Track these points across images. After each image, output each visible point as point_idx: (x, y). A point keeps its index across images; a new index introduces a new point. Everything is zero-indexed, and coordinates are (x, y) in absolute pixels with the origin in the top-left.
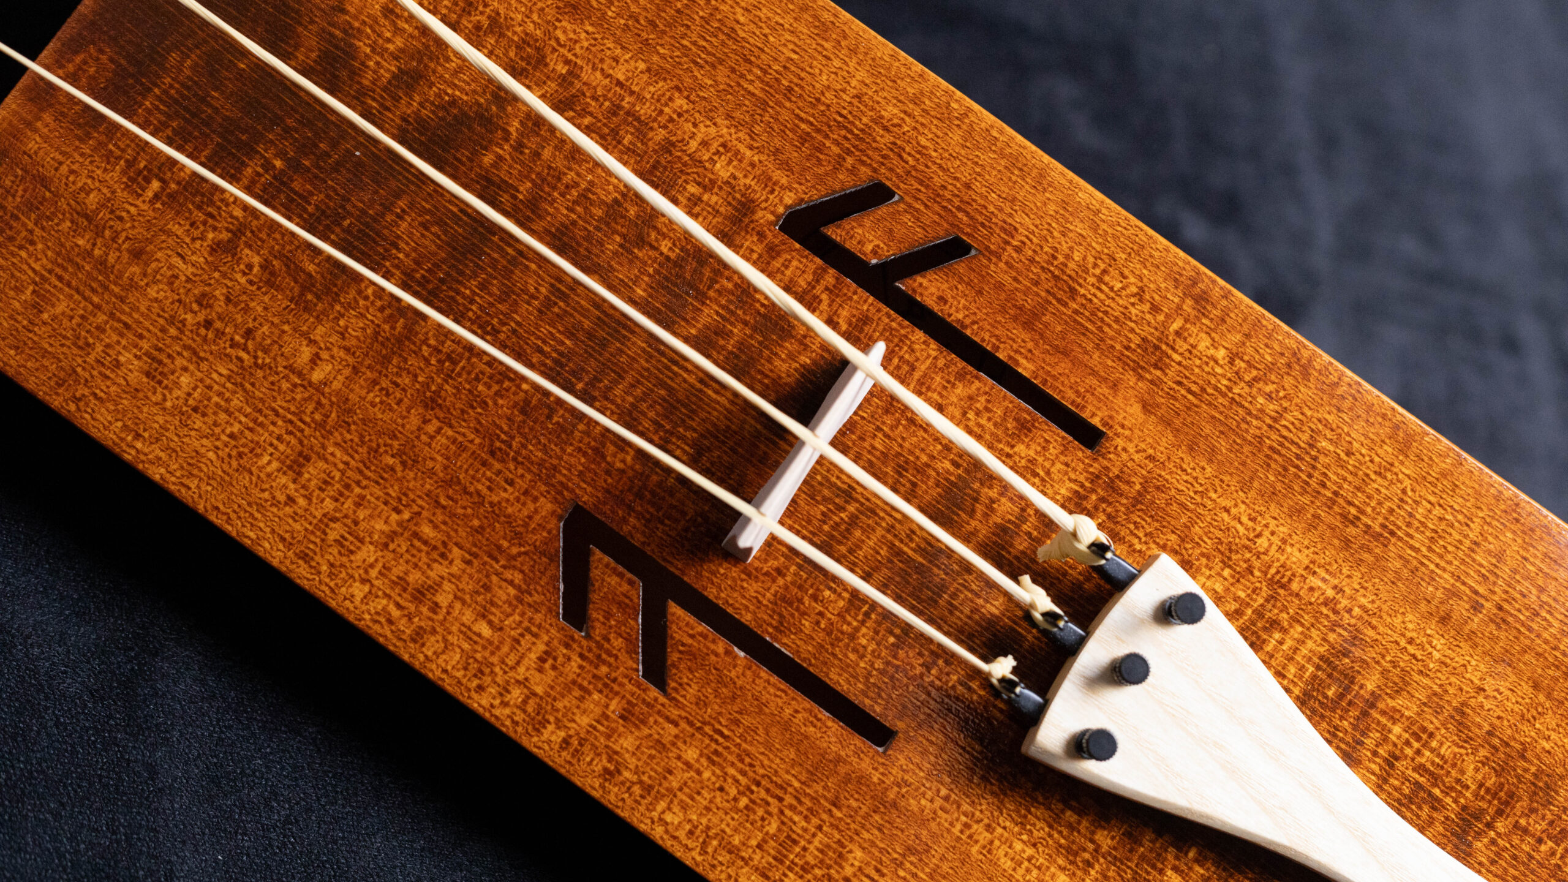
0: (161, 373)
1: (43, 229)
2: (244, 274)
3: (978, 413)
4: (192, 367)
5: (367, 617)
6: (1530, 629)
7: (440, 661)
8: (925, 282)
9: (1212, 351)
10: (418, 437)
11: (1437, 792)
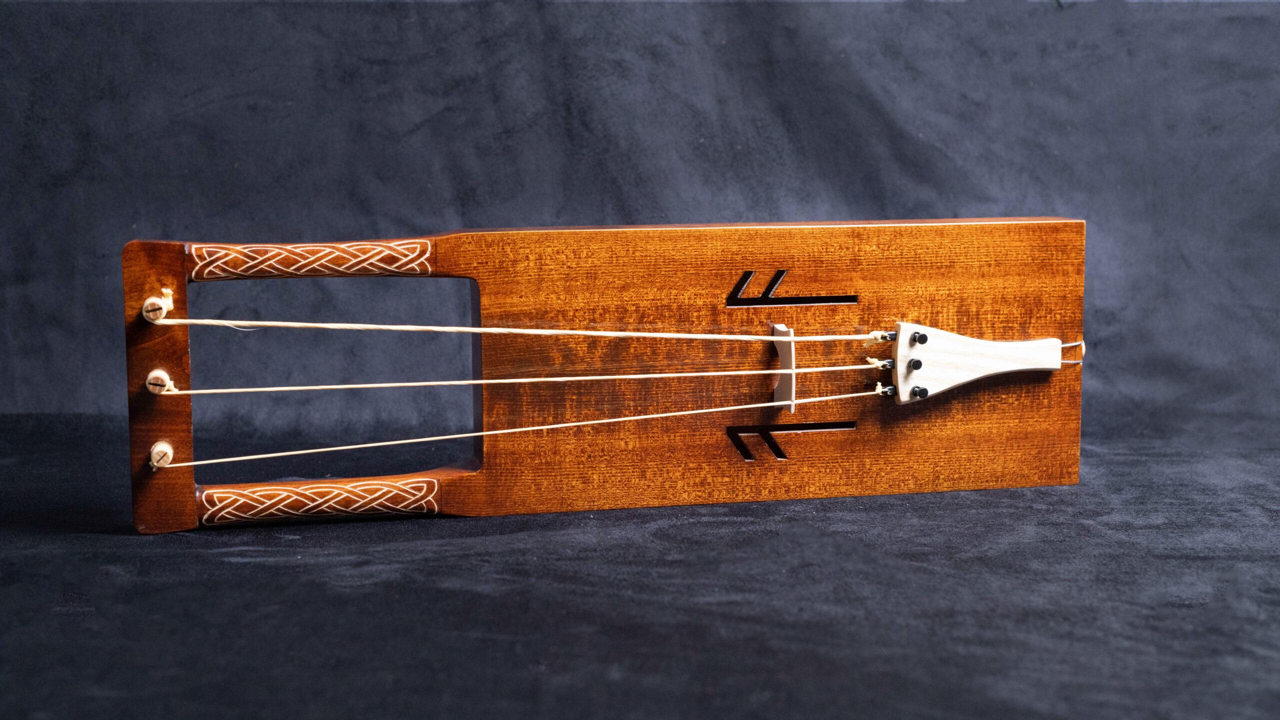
0: (587, 480)
1: (523, 466)
2: (589, 435)
3: (819, 317)
4: (594, 472)
5: (693, 500)
6: (1008, 260)
7: (721, 497)
8: (778, 290)
9: (871, 249)
10: (671, 442)
11: (1010, 325)
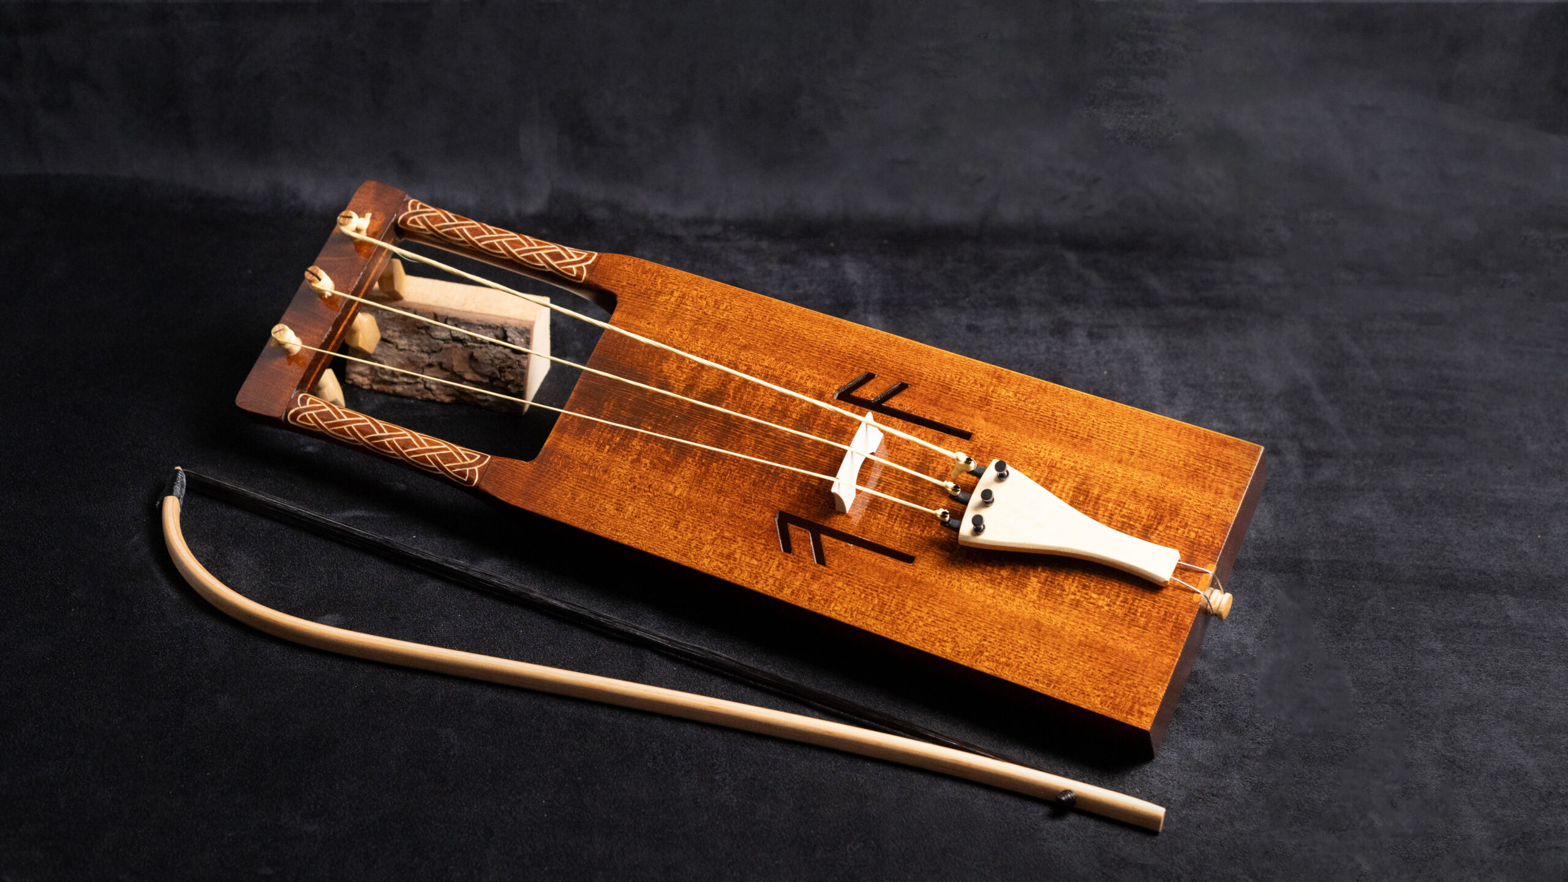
0: (621, 508)
4: (632, 503)
6: (1155, 456)
7: (741, 577)
8: (893, 401)
9: (1007, 394)
11: (1132, 523)
